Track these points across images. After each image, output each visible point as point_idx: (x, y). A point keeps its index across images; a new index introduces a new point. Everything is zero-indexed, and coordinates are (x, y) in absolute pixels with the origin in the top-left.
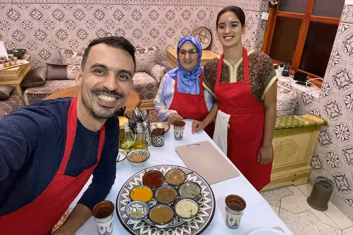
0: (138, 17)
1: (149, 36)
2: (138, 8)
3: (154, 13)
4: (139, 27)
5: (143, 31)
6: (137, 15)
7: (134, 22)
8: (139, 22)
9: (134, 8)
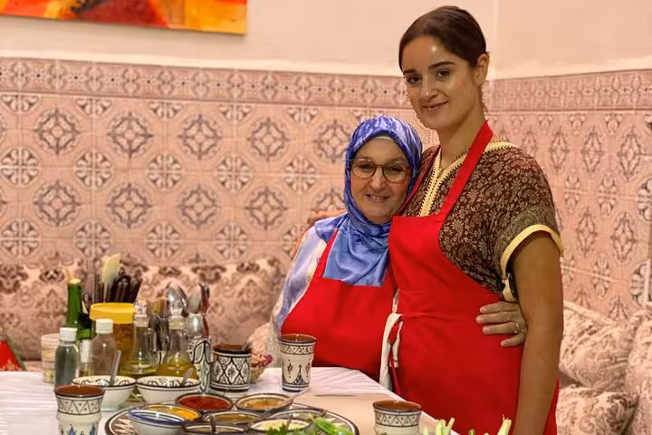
0: (206, 145)
1: (243, 217)
2: (208, 110)
3: (269, 133)
4: (208, 181)
5: (223, 199)
6: (200, 137)
7: (188, 160)
8: (208, 162)
9: (190, 111)
